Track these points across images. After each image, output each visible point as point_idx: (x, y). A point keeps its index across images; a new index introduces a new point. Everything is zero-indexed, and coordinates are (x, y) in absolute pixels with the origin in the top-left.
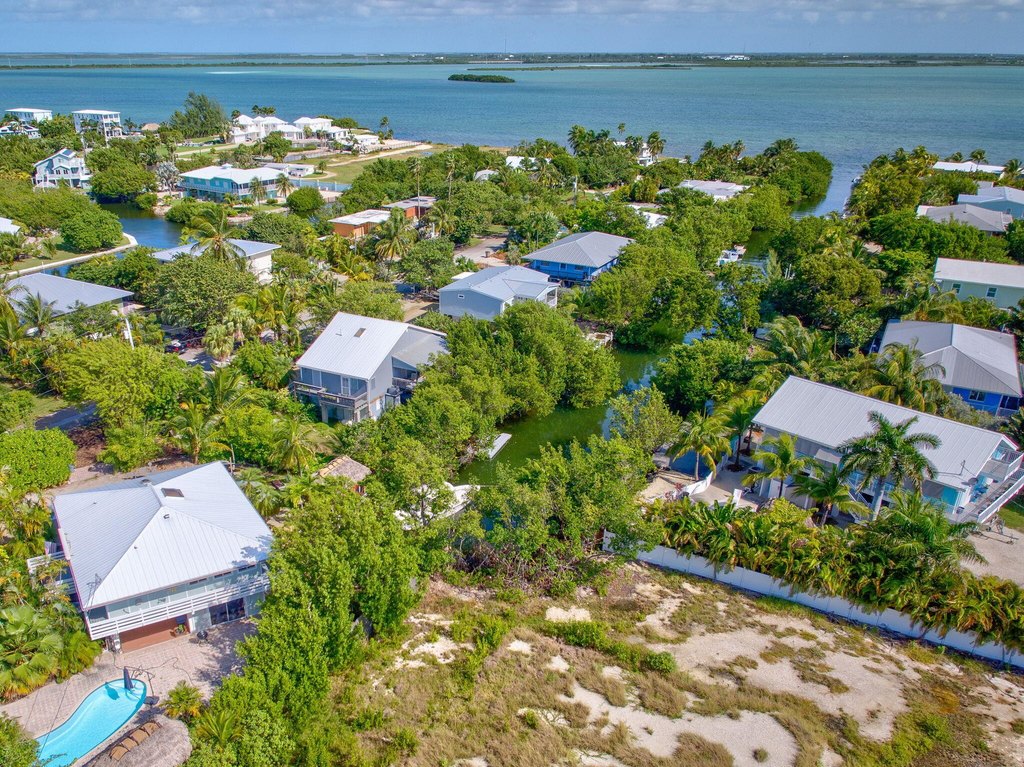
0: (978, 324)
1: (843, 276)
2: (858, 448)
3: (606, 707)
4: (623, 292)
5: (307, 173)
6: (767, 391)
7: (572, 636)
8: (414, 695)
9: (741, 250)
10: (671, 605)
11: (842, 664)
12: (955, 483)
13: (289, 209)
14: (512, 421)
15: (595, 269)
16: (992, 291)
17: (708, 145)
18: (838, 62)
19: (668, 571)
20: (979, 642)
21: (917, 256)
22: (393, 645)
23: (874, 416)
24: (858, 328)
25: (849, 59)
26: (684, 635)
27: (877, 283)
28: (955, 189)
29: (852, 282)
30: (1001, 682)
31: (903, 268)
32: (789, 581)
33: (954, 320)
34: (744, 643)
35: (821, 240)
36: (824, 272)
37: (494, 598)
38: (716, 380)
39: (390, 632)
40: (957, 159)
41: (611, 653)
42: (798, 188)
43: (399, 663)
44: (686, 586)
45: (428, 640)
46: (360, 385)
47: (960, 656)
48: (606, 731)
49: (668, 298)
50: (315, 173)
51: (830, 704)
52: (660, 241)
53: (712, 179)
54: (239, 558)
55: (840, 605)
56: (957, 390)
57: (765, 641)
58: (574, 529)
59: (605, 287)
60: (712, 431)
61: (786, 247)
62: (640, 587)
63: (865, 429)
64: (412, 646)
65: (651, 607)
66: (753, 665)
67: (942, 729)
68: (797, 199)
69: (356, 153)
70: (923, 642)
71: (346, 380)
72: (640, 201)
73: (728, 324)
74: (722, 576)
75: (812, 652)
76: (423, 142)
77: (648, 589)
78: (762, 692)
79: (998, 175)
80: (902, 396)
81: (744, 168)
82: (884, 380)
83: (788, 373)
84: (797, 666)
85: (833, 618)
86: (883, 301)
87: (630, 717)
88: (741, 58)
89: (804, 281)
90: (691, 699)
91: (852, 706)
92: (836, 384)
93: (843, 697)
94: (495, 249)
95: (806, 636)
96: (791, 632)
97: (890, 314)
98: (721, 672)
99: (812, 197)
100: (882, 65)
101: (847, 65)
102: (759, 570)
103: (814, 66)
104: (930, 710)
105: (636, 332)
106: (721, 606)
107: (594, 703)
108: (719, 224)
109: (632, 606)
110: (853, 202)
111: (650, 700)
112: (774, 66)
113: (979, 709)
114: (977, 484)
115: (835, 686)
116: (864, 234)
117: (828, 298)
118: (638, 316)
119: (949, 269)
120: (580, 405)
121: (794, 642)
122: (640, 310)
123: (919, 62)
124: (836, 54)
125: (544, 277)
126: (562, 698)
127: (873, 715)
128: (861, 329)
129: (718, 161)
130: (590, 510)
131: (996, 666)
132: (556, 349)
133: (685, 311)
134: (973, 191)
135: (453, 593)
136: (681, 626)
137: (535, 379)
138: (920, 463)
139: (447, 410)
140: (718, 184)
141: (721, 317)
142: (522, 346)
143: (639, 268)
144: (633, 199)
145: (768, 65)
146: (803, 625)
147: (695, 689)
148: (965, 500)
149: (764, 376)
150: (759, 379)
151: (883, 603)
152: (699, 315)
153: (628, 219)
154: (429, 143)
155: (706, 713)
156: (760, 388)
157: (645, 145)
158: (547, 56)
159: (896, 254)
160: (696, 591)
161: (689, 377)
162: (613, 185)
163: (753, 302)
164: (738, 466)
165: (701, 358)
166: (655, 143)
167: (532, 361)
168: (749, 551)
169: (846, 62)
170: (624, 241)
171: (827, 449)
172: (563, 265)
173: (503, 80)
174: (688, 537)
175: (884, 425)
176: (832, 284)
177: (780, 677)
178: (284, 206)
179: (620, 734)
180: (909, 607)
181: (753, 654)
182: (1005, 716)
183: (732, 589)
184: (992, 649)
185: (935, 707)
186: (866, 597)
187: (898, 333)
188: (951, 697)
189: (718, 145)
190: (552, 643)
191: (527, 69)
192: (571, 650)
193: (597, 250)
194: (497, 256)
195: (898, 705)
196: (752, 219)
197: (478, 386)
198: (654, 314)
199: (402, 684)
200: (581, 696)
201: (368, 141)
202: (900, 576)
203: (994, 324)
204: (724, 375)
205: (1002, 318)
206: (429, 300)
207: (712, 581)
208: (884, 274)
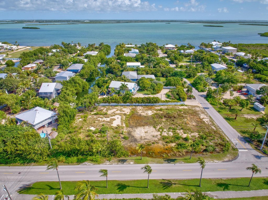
0: (133, 71)
1: (115, 67)
2: (121, 87)
3: (102, 119)
4: (85, 73)
5: (4, 56)
6: (110, 83)
7: (95, 114)
8: (80, 124)
9: (100, 63)
10: (105, 109)
11: (124, 109)
12: (131, 89)
13: (6, 65)
14: (77, 94)
15: (79, 70)
16: (134, 66)
17: (89, 45)
18: (107, 22)
19: (104, 106)
20: (136, 104)
21: (124, 62)
22: (74, 121)
23: (121, 83)
24: (119, 73)
25: (109, 21)
26: (108, 111)
27: (120, 67)
28: (128, 50)
29: (117, 67)
30: (138, 107)
31: (123, 64)
32: (117, 103)
33: (130, 71)
34: (114, 110)
35: (112, 61)
36: (113, 67)
37: (84, 113)
38: (103, 83)
39: (74, 120)
40: (128, 44)
41: (101, 114)
42: (106, 51)
43: (76, 122)
44: (106, 107)
45: (79, 119)
46: (51, 93)
47: (135, 106)
48: (102, 121)
49: (92, 73)
50: (6, 56)
51: (124, 113)
52: (88, 64)
53: (92, 51)
54: (51, 115)
55: (123, 104)
56: (131, 79)
57: (116, 109)
58: (92, 103)
59: (82, 73)
60: (104, 89)
61: (107, 63)
62: (101, 108)
63: (121, 85)
64: (77, 120)
65: (103, 110)
66: (116, 112)
67: (134, 112)
68: (106, 53)
69: (13, 50)
70: (131, 105)
71: (48, 93)
72: (80, 56)
73: (102, 75)
74: (110, 105)
75: (121, 109)
76: (28, 46)
77: (102, 108)
78: (117, 113)
79: (134, 47)
80: (125, 81)
81: (96, 48)
82: (123, 79)
83: (111, 81)
84: (120, 111)
85: (122, 106)
86: (121, 69)
87: (105, 119)
88: (88, 21)
89: (110, 68)
90: (110, 116)
91: (126, 112)
92: (117, 81)
93: (125, 112)
94: (58, 68)
95: (120, 108)
96: (119, 108)
97: (122, 71)
98: (112, 113)
99: (108, 53)
100: (115, 23)
101: (108, 23)
102: (114, 103)
103: (102, 23)
104: (132, 111)
105: (89, 79)
106: (111, 108)
107: (101, 119)
108: (96, 60)
109: (101, 110)
110: (115, 54)
111: (106, 117)
112: (95, 23)
113: (137, 109)
114: (133, 88)
115: (124, 111)
116: (117, 59)
117: (114, 70)
118: (89, 76)
119: (128, 64)
120: (85, 90)
121: (119, 109)
122: (89, 75)
123: (121, 22)
124: (106, 20)
125: (72, 72)
126: (97, 120)
127: (128, 112)
128: (119, 74)
129: (91, 47)
130: (93, 100)
131: (138, 106)
132: (80, 82)
133: (96, 75)
134: (131, 50)
135: (79, 114)
136: (107, 110)
137: (79, 87)
138: (127, 87)
139: (68, 93)
140: (93, 52)
141: (101, 75)
142: (75, 83)
143: (87, 69)
144: (79, 56)
145: (94, 23)
146: (120, 107)
147: (110, 115)
148: (133, 91)
149: (109, 81)
150: (108, 82)
151: (127, 102)
152: (98, 75)
153: (82, 61)
154: (29, 46)
155: (112, 116)
156: (109, 83)
157: (77, 45)
158: (44, 21)
159: (122, 62)
160: (108, 107)
161: (99, 83)
162: (74, 53)
163: (105, 72)
164: (108, 93)
165: (100, 80)
166: (79, 44)
167: (77, 85)
168: (112, 100)
169: (108, 22)
170: (82, 65)
171: (118, 88)
172: (74, 70)
173: (37, 28)
174: (105, 101)
175: (122, 84)
176: (114, 68)
177: (119, 112)
178: (5, 64)
179: (104, 120)
180: (129, 102)
181: (115, 111)
182: (139, 109)
183: (111, 106)
184: (137, 104)
185: (133, 110)
186: (125, 102)
187: (124, 73)
188: (134, 109)
189: (91, 44)
190: (93, 115)
191: (41, 25)
192: (96, 116)
193: (78, 67)
194: (59, 69)
195: (130, 111)
196: (100, 58)
197: (71, 89)
198: (91, 75)
199: (78, 124)
200: (98, 119)
201: (14, 47)
202: (127, 99)
203: (134, 70)
204: (104, 82)
205: (135, 70)
206: (52, 79)
207: (109, 105)
208: (121, 66)
